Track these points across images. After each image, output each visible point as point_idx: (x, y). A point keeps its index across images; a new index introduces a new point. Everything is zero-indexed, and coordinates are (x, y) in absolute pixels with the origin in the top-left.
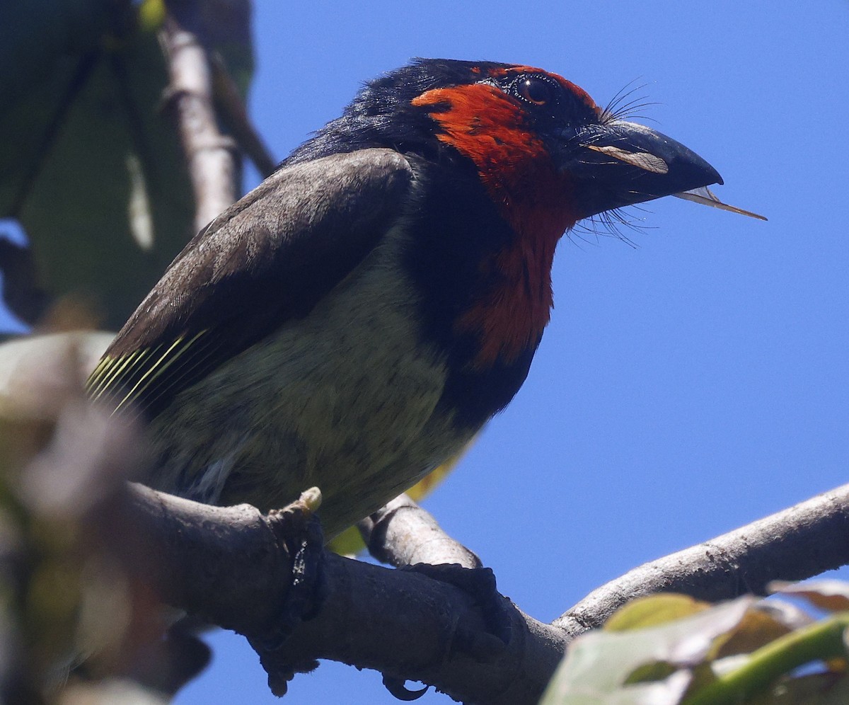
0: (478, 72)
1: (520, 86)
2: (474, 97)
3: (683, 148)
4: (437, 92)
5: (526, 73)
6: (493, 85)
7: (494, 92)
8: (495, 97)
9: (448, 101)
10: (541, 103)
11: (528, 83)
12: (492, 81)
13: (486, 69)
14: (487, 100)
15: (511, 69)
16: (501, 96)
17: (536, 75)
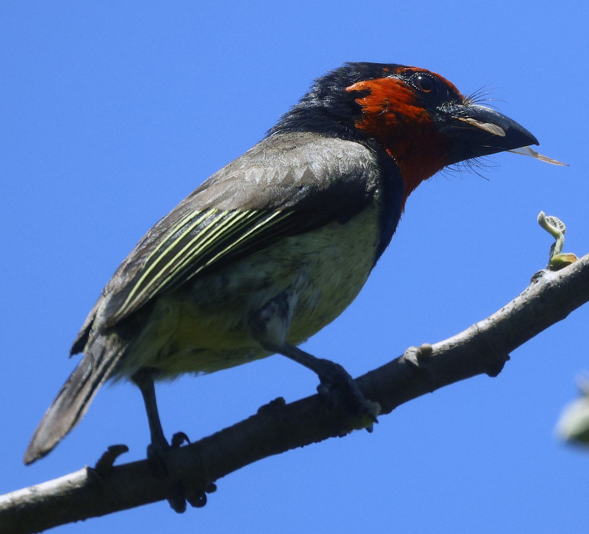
0: (388, 70)
1: (415, 79)
2: (386, 86)
3: (514, 122)
4: (361, 83)
5: (418, 72)
6: (397, 78)
7: (398, 83)
8: (399, 86)
9: (369, 88)
10: (428, 91)
11: (420, 78)
12: (396, 76)
13: (392, 68)
14: (394, 88)
15: (409, 68)
16: (403, 85)
17: (425, 73)
